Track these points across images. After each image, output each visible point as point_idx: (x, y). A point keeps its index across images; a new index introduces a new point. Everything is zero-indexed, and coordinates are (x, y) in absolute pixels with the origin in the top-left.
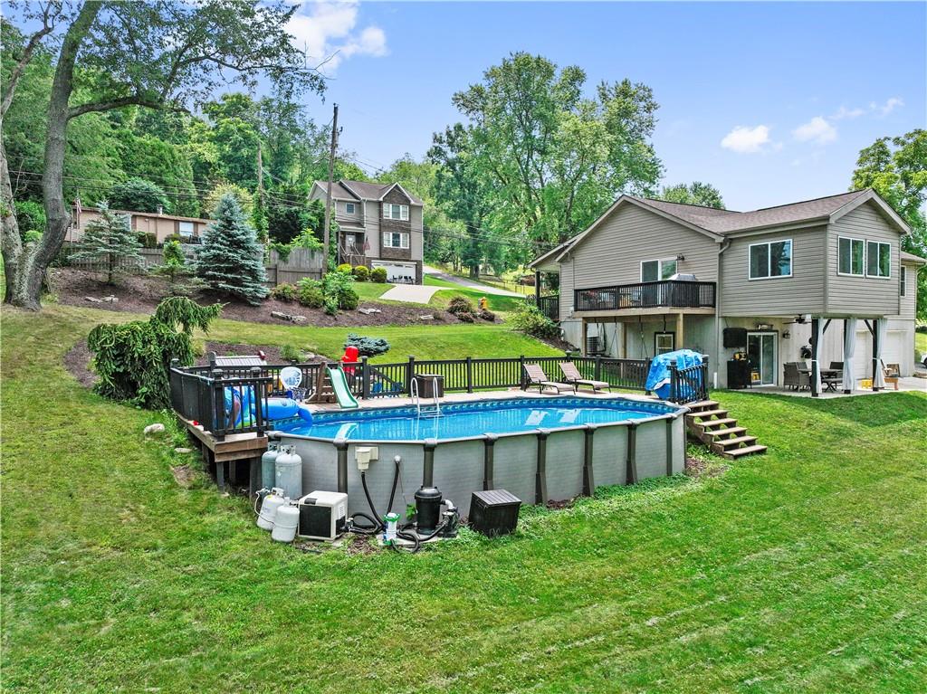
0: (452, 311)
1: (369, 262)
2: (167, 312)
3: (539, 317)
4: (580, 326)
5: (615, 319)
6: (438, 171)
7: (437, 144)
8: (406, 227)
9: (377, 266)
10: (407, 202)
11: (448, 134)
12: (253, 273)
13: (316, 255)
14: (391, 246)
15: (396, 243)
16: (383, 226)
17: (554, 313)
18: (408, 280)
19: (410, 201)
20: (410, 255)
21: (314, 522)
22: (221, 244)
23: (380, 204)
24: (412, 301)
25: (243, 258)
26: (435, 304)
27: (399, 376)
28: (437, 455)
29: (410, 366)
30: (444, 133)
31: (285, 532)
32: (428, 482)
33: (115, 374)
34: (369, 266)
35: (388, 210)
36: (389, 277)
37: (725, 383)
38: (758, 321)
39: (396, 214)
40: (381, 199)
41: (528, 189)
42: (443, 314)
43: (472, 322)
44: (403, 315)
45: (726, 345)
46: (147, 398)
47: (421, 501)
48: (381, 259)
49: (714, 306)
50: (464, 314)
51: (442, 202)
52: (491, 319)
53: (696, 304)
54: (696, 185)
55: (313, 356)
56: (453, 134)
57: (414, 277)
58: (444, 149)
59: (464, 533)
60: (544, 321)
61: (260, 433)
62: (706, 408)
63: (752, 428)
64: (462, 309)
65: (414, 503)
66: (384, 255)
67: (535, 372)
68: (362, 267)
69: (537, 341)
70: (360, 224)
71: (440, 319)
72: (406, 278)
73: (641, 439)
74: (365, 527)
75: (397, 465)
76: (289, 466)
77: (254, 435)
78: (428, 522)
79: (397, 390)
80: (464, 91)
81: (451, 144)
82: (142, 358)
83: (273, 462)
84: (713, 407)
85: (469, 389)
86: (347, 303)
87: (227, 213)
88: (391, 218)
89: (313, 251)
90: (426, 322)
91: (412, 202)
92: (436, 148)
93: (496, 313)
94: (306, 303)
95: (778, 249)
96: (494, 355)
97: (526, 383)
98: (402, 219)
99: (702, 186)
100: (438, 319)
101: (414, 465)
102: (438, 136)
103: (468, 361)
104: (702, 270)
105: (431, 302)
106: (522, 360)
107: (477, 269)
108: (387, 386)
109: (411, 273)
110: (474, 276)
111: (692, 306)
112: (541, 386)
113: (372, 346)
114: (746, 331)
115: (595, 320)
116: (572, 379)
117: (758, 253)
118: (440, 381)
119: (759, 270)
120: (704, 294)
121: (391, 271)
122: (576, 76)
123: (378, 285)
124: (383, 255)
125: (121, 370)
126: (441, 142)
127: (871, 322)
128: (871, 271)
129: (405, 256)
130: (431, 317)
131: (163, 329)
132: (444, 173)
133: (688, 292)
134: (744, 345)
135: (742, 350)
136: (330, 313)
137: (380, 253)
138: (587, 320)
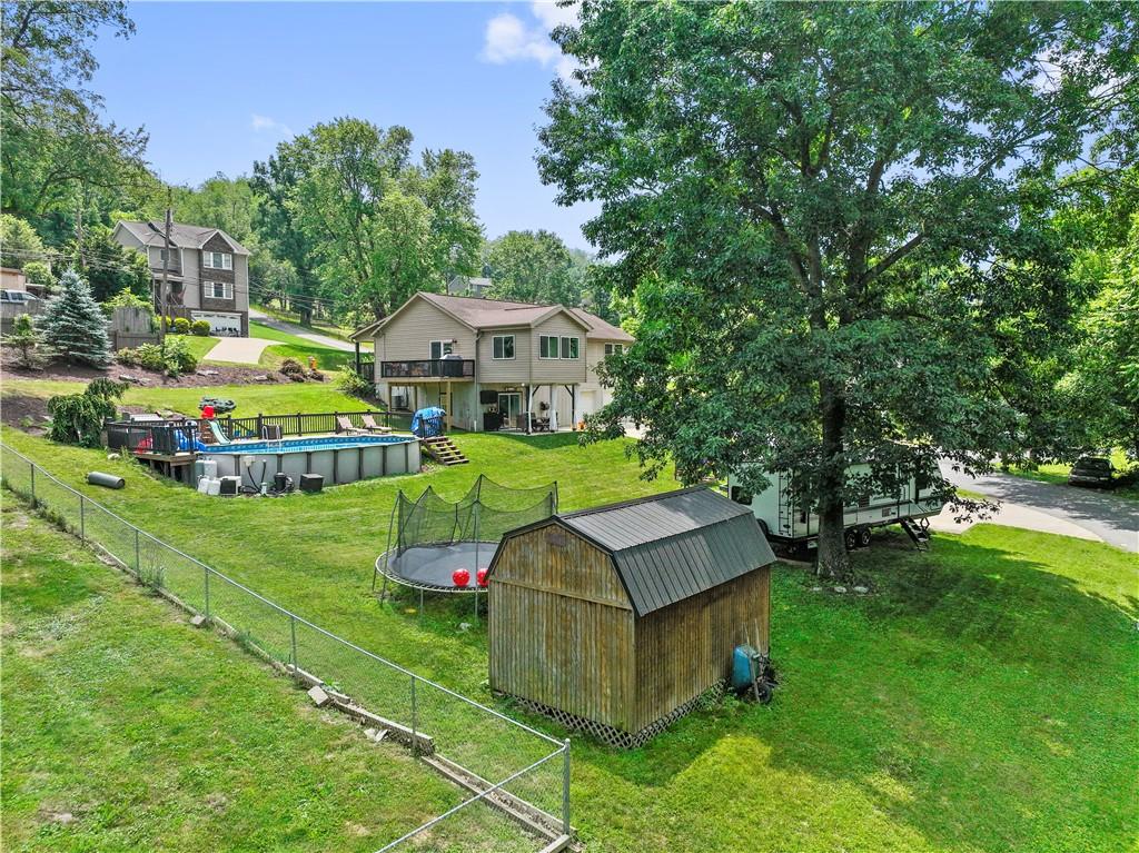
0: (284, 372)
1: (187, 313)
2: (97, 387)
3: (358, 380)
4: (386, 386)
5: (410, 384)
6: (260, 205)
7: (258, 175)
8: (229, 277)
9: (199, 319)
10: (229, 250)
11: (272, 164)
12: (99, 342)
13: (141, 314)
14: (213, 296)
15: (219, 293)
16: (203, 275)
17: (370, 377)
18: (233, 332)
19: (232, 250)
20: (235, 306)
21: (227, 488)
22: (69, 316)
23: (199, 252)
24: (245, 362)
25: (90, 328)
26: (267, 365)
27: (253, 426)
28: (284, 459)
29: (259, 419)
30: (267, 164)
31: (215, 491)
32: (279, 470)
33: (67, 427)
34: (190, 319)
35: (209, 259)
36: (212, 329)
37: (482, 427)
38: (506, 386)
39: (218, 263)
40: (201, 247)
41: (358, 246)
42: (276, 375)
43: (303, 381)
44: (237, 375)
45: (482, 402)
46: (90, 442)
47: (276, 478)
48: (202, 310)
49: (473, 375)
50: (295, 375)
51: (267, 240)
52: (320, 378)
53: (462, 375)
54: (541, 233)
55: (170, 413)
56: (278, 164)
57: (239, 329)
58: (268, 181)
59: (298, 492)
60: (360, 383)
61: (192, 453)
62: (440, 440)
63: (464, 450)
64: (293, 370)
65: (273, 480)
66: (206, 306)
67: (345, 422)
68: (182, 319)
69: (356, 399)
70: (177, 272)
71: (272, 380)
72: (230, 329)
73: (390, 453)
74: (251, 490)
75: (265, 464)
76: (212, 465)
77: (188, 454)
78: (280, 487)
79: (250, 435)
80: (290, 142)
81: (275, 176)
82: (84, 417)
83: (202, 465)
84: (446, 439)
85: (300, 434)
86: (187, 366)
87: (72, 288)
88: (212, 267)
89: (137, 312)
90: (260, 381)
91: (236, 251)
92: (258, 178)
93: (325, 372)
94: (148, 367)
95: (509, 340)
96: (320, 411)
97: (339, 429)
98: (224, 268)
99: (548, 233)
100: (271, 379)
101: (273, 463)
102: (260, 167)
103: (299, 416)
104: (465, 351)
105: (261, 361)
106: (336, 414)
107: (309, 314)
108: (244, 433)
109: (236, 324)
110: (306, 325)
111: (457, 376)
112: (347, 430)
113: (223, 405)
114: (497, 393)
115: (397, 384)
116: (368, 426)
117: (497, 341)
118: (281, 428)
119: (497, 354)
120: (466, 368)
121: (214, 321)
122: (402, 137)
123: (201, 338)
124: (204, 304)
125: (70, 424)
126: (263, 171)
127: (570, 388)
128: (565, 355)
129: (229, 307)
130: (265, 377)
131: (95, 398)
132: (267, 207)
133: (455, 367)
134: (496, 401)
135: (495, 405)
136: (172, 375)
137: (201, 303)
138: (391, 384)
